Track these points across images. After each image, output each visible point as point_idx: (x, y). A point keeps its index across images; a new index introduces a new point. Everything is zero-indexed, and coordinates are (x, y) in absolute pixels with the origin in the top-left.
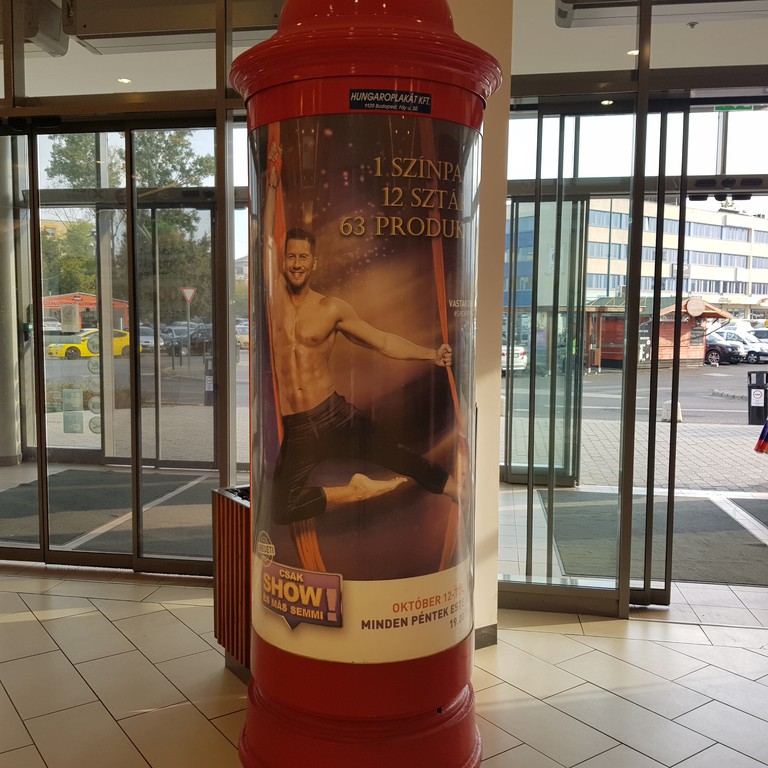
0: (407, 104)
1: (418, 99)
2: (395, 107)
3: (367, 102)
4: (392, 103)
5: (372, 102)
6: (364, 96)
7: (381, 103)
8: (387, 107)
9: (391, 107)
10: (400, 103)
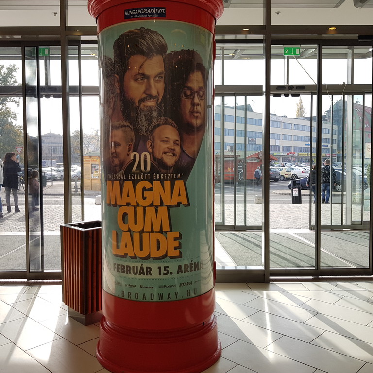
0: (151, 14)
1: (158, 10)
2: (146, 16)
3: (132, 15)
4: (144, 14)
5: (134, 15)
6: (131, 12)
7: (138, 14)
8: (142, 16)
9: (144, 16)
10: (149, 13)
